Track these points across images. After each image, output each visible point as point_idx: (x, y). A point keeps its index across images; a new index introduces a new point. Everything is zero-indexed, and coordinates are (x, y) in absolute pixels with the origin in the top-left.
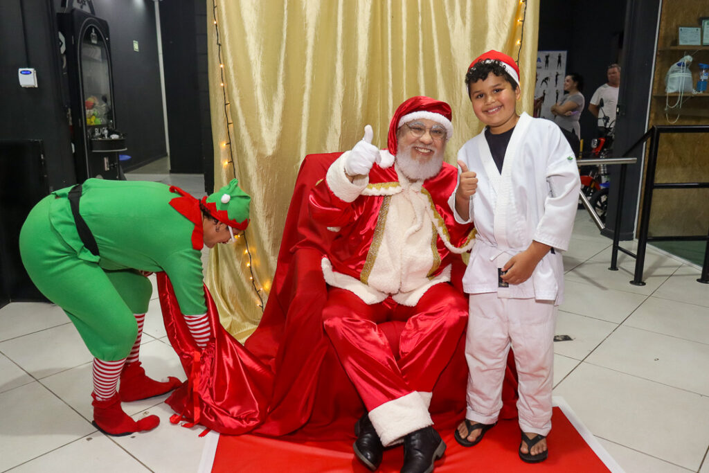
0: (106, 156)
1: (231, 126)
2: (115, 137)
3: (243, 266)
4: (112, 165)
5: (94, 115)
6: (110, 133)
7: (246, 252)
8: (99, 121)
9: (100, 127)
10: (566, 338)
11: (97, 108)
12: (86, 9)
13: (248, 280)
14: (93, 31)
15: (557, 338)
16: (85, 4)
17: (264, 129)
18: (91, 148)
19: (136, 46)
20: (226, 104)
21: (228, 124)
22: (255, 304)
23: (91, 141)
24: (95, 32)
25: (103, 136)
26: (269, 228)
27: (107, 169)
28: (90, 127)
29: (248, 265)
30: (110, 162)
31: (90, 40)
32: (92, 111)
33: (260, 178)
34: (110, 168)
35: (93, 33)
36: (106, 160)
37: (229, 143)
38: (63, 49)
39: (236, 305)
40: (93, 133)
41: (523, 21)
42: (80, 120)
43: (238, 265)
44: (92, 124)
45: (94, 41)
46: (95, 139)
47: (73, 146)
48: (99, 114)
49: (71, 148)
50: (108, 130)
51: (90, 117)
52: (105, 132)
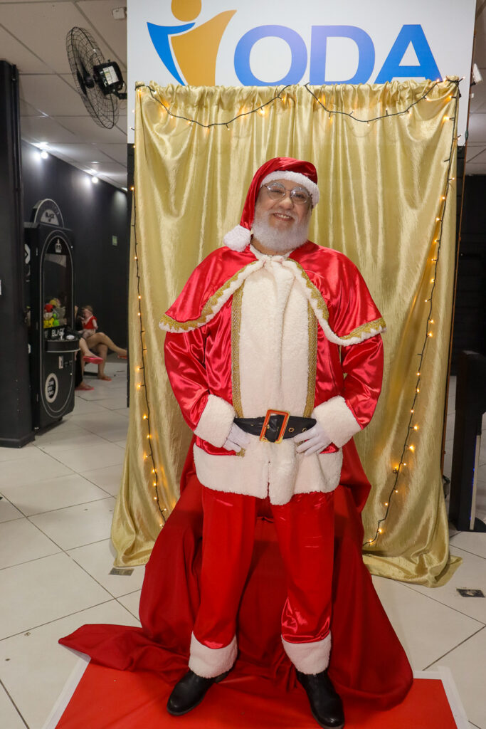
0: (61, 356)
1: (145, 352)
2: (70, 337)
3: (150, 485)
4: (67, 363)
5: (53, 317)
7: (153, 471)
8: (57, 323)
9: (57, 328)
10: (478, 594)
11: (57, 310)
12: (55, 221)
13: (153, 500)
14: (58, 241)
15: (468, 593)
16: (53, 217)
18: (46, 347)
19: (115, 241)
20: (142, 332)
21: (143, 350)
22: (159, 524)
23: (47, 343)
24: (60, 243)
25: (59, 337)
26: (176, 450)
27: (61, 367)
28: (46, 329)
29: (155, 484)
30: (65, 361)
31: (54, 251)
32: (51, 314)
33: (169, 403)
34: (64, 366)
35: (58, 244)
36: (61, 359)
37: (143, 368)
38: (28, 260)
39: (142, 523)
40: (50, 333)
41: (437, 260)
42: (37, 324)
43: (145, 485)
44: (50, 326)
45: (58, 251)
46: (51, 341)
47: (29, 347)
48: (59, 315)
49: (28, 349)
50: (65, 331)
51: (49, 319)
52: (62, 334)
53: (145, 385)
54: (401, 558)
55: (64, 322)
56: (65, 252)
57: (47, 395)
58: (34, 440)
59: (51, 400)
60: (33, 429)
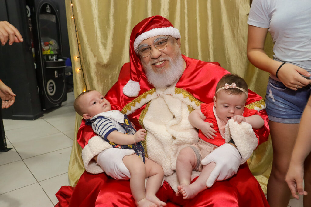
0: (56, 70)
2: (60, 60)
4: (60, 75)
5: (49, 49)
6: (58, 58)
8: (52, 53)
9: (52, 55)
11: (52, 46)
14: (48, 6)
17: (101, 47)
18: (46, 64)
20: (76, 31)
24: (50, 7)
25: (53, 60)
27: (56, 76)
28: (44, 55)
30: (58, 73)
31: (46, 11)
32: (47, 47)
34: (58, 76)
36: (56, 72)
37: (79, 57)
38: (29, 15)
40: (48, 58)
42: (38, 51)
44: (48, 54)
45: (49, 11)
46: (48, 61)
47: (35, 64)
48: (53, 49)
49: (35, 66)
50: (57, 57)
51: (47, 51)
52: (54, 58)
53: (82, 69)
54: (262, 176)
55: (56, 52)
56: (53, 12)
57: (49, 92)
58: (43, 116)
59: (52, 94)
60: (42, 110)
